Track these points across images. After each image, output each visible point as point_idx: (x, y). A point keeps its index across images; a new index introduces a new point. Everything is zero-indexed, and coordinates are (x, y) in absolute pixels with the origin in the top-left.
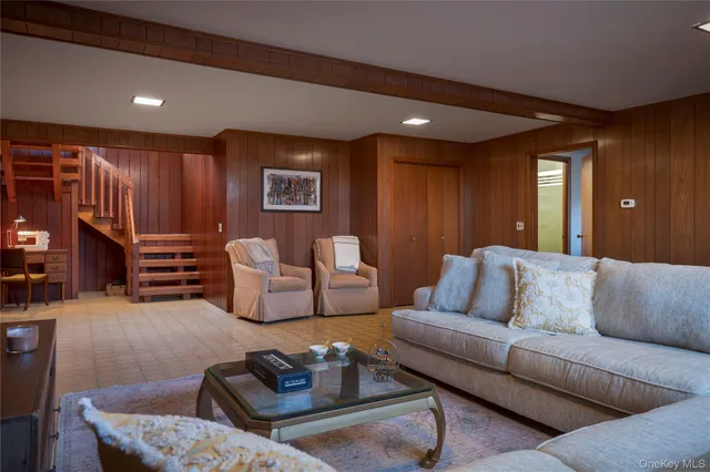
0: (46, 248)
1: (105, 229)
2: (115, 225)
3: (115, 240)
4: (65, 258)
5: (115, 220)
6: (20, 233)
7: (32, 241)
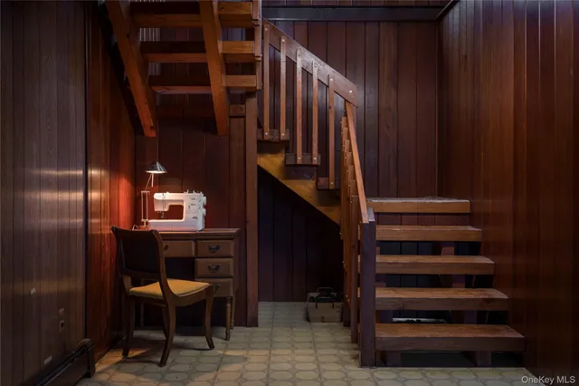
0: (199, 225)
1: (304, 188)
2: (322, 180)
3: (321, 209)
4: (231, 248)
5: (322, 170)
6: (158, 196)
7: (176, 212)
